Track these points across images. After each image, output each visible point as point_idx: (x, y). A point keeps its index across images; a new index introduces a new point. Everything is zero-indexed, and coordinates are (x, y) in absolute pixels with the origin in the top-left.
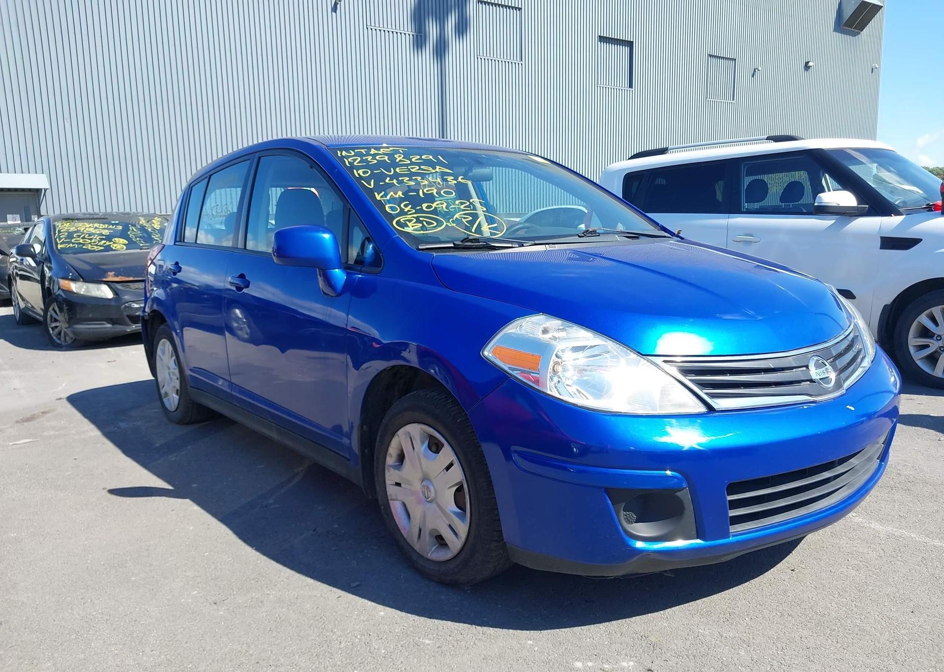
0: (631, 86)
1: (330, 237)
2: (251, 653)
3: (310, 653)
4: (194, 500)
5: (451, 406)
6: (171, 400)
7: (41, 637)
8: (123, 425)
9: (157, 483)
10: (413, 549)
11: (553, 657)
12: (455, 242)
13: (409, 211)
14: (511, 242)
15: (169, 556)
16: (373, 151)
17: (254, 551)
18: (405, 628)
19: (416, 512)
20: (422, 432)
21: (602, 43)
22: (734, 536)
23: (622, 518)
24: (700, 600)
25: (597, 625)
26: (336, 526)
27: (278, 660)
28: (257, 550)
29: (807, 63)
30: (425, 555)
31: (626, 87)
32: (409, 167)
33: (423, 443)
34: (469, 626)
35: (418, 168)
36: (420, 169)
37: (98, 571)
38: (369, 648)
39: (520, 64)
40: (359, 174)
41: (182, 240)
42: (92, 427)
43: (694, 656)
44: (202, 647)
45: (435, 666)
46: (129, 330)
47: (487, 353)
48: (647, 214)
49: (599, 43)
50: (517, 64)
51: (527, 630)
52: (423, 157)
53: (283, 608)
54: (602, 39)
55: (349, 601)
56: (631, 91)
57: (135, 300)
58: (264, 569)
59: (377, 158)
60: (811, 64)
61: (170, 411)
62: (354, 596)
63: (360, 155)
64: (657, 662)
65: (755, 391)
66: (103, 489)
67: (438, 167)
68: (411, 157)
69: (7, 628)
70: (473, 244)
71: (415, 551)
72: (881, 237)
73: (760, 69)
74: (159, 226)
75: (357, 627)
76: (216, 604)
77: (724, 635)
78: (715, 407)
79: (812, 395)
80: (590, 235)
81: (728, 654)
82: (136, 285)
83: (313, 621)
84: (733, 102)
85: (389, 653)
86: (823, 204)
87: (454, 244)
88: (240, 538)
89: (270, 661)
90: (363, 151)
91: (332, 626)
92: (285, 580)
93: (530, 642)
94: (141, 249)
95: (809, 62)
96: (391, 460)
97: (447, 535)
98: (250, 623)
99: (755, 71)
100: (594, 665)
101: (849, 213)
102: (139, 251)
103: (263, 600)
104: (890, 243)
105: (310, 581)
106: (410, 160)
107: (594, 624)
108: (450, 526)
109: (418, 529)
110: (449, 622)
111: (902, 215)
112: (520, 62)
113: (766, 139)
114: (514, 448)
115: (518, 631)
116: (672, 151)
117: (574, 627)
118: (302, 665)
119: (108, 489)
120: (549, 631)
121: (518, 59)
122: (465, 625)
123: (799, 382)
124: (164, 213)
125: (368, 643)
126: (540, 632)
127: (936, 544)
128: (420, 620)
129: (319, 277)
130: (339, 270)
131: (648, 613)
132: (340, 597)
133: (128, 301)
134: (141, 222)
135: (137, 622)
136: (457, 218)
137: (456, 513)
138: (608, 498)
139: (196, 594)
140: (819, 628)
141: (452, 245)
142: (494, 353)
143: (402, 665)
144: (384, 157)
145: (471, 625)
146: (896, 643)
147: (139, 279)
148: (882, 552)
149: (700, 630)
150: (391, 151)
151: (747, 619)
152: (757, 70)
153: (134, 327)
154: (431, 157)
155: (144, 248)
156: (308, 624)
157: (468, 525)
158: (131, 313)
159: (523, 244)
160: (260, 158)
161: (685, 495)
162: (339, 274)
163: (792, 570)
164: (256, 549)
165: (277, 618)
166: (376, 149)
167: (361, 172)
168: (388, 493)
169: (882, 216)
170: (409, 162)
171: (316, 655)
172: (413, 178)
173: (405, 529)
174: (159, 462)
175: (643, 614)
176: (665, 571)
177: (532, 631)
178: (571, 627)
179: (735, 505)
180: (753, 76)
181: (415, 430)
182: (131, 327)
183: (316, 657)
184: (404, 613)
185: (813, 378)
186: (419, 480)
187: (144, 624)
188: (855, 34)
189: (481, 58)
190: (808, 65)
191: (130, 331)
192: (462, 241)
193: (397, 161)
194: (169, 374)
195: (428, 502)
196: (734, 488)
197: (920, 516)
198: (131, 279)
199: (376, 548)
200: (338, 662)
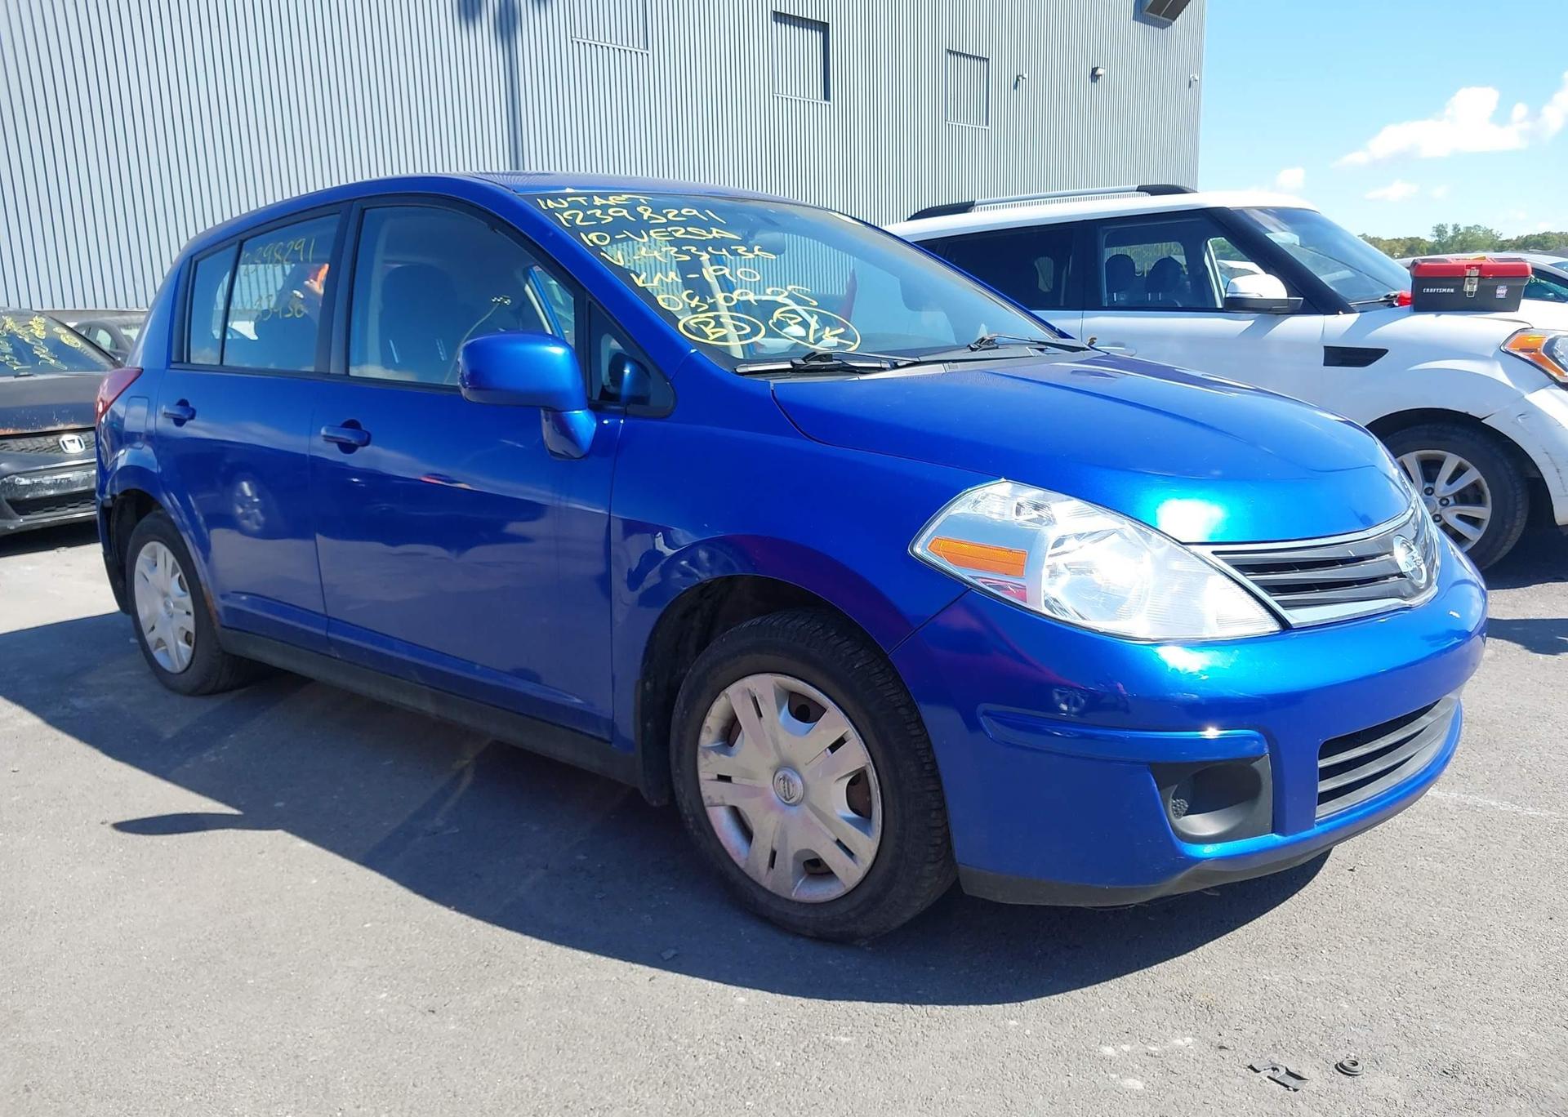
0: (827, 97)
1: (565, 354)
2: (544, 1090)
3: (651, 1081)
4: (288, 829)
5: (838, 641)
6: (173, 653)
7: (126, 1107)
8: (78, 703)
9: (203, 806)
10: (756, 884)
11: (1062, 1043)
12: (795, 361)
13: (697, 307)
14: (879, 360)
15: (298, 934)
16: (598, 201)
17: (456, 915)
18: (793, 1020)
19: (765, 824)
20: (778, 687)
21: (779, 24)
22: (1319, 824)
23: (1170, 808)
24: (1239, 929)
25: (1104, 983)
26: (582, 857)
27: (601, 1099)
28: (459, 909)
29: (1094, 70)
30: (785, 895)
31: (819, 98)
32: (669, 229)
33: (780, 707)
34: (900, 1006)
35: (683, 231)
36: (687, 232)
37: (172, 973)
38: (750, 1061)
39: (645, 55)
40: (591, 241)
41: (185, 360)
42: (16, 709)
43: (1278, 1018)
44: (449, 1091)
45: (879, 1079)
46: (12, 528)
47: (920, 549)
48: (1033, 312)
49: (774, 23)
50: (639, 55)
51: (999, 1003)
52: (684, 211)
53: (561, 1008)
54: (779, 17)
55: (673, 983)
56: (828, 107)
57: (22, 470)
58: (490, 944)
59: (610, 211)
60: (1100, 71)
61: (172, 674)
62: (677, 974)
63: (579, 206)
64: (1225, 1033)
65: (1339, 594)
66: (102, 823)
67: (714, 230)
68: (664, 211)
69: (45, 1096)
70: (822, 363)
71: (764, 889)
72: (1325, 347)
73: (1026, 76)
74: (45, 333)
75: (711, 1027)
76: (433, 1012)
77: (1304, 980)
78: (1291, 622)
79: (1406, 597)
80: (987, 346)
81: (1325, 1009)
82: (21, 444)
83: (627, 1025)
84: (987, 128)
85: (789, 1066)
86: (1238, 295)
87: (792, 364)
88: (417, 892)
89: (587, 1102)
90: (580, 199)
91: (665, 1029)
92: (539, 959)
93: (1013, 1023)
94: (16, 377)
95: (1097, 68)
96: (708, 737)
97: (833, 858)
98: (514, 1039)
99: (1018, 79)
100: (1133, 1048)
101: (1277, 310)
102: (12, 379)
103: (516, 997)
104: (1340, 356)
105: (587, 956)
106: (665, 216)
107: (1098, 983)
108: (838, 842)
109: (769, 852)
110: (863, 1003)
111: (1355, 312)
112: (645, 52)
113: (1137, 191)
114: (982, 707)
115: (984, 1006)
116: (980, 207)
117: (1070, 990)
118: (649, 1103)
119: (112, 822)
120: (1033, 1001)
121: (642, 46)
122: (891, 1005)
123: (1386, 577)
124: (47, 307)
125: (743, 1052)
126: (1019, 1004)
127: (1531, 813)
128: (811, 1004)
129: (544, 421)
130: (585, 411)
131: (1173, 958)
132: (653, 978)
133: (10, 472)
134: (7, 326)
135: (300, 1059)
136: (778, 319)
137: (849, 820)
138: (1153, 779)
139: (386, 997)
140: (1433, 956)
141: (789, 366)
142: (934, 549)
143: (821, 1082)
144: (622, 212)
145: (903, 1004)
146: (1551, 967)
147: (26, 431)
148: (1462, 832)
149: (1265, 977)
150: (626, 200)
151: (1323, 951)
152: (1021, 78)
153: (21, 520)
154: (695, 212)
155: (22, 374)
156: (622, 1032)
157: (879, 840)
158: (16, 495)
159: (896, 364)
160: (363, 211)
161: (1264, 767)
162: (582, 420)
163: (1351, 870)
164: (456, 910)
165: (559, 1026)
166: (600, 196)
167: (593, 236)
168: (703, 795)
169: (1325, 314)
170: (665, 220)
171: (664, 1083)
172: (684, 248)
173: (739, 853)
174: (188, 766)
175: (1167, 960)
176: (1207, 889)
177: (1006, 1005)
178: (1066, 991)
179: (1327, 773)
180: (1016, 87)
181: (764, 685)
182: (15, 521)
183: (666, 1087)
184: (779, 996)
185: (1403, 571)
186: (770, 768)
187: (315, 1061)
188: (1164, 26)
189: (578, 42)
190: (1097, 73)
191: (16, 529)
192: (804, 359)
193: (645, 217)
194: (166, 606)
195: (789, 805)
196: (1328, 749)
197: (1487, 773)
198: (11, 431)
199: (671, 889)
200: (709, 1091)
